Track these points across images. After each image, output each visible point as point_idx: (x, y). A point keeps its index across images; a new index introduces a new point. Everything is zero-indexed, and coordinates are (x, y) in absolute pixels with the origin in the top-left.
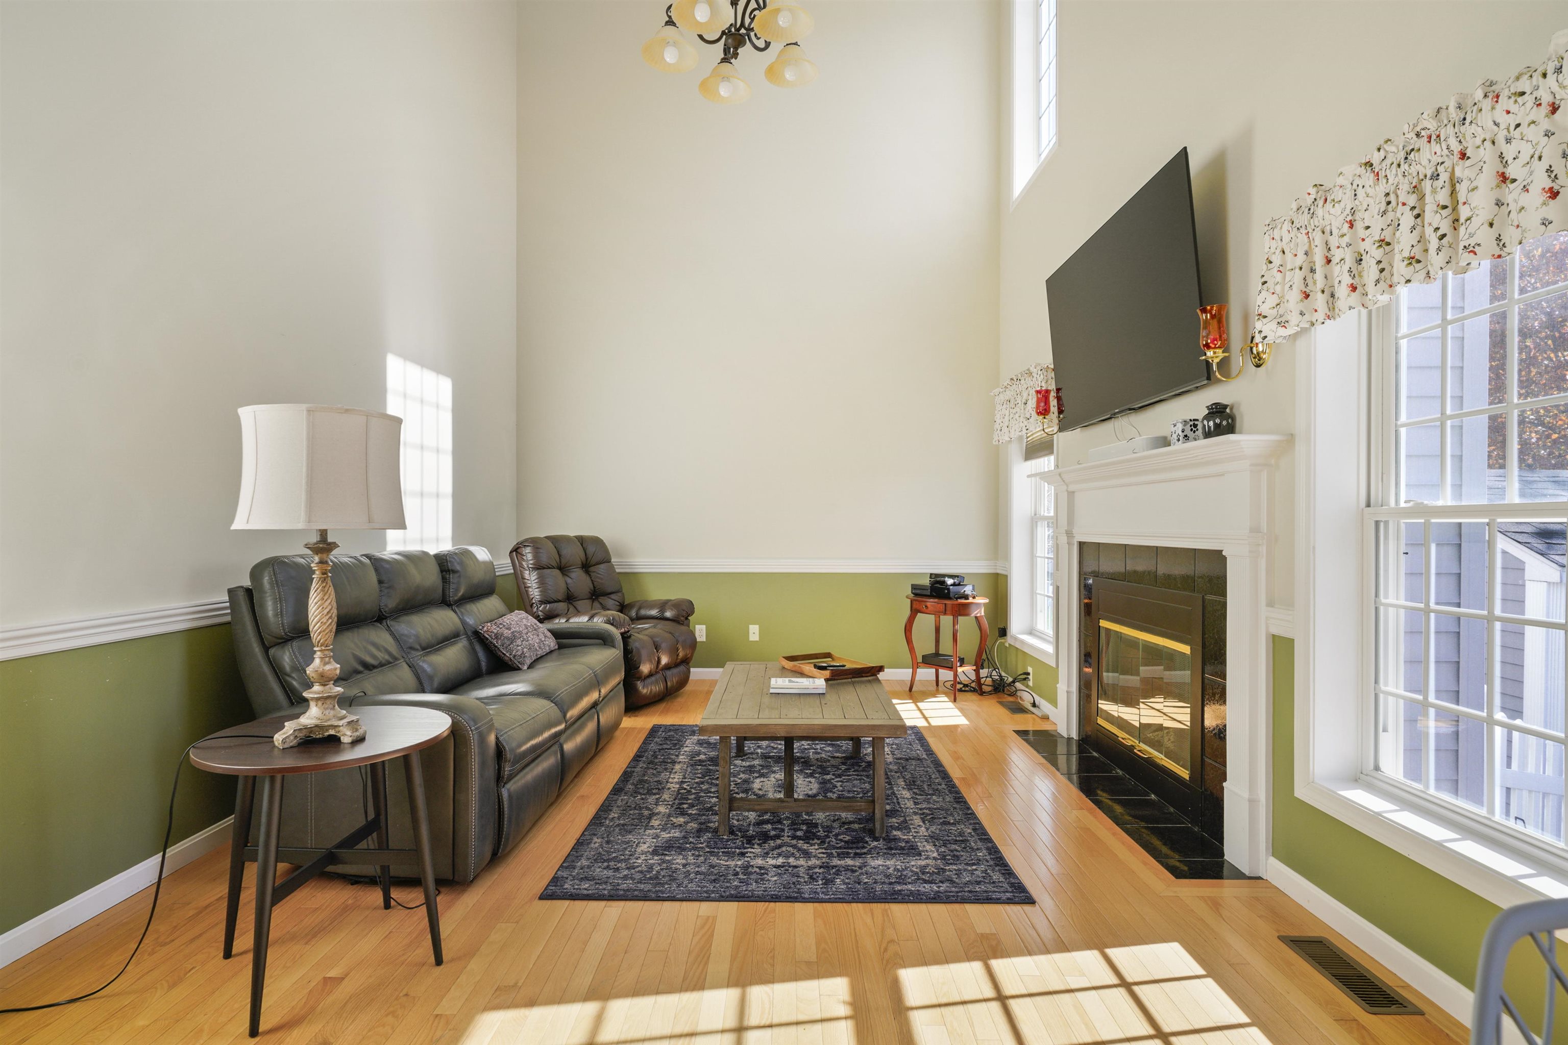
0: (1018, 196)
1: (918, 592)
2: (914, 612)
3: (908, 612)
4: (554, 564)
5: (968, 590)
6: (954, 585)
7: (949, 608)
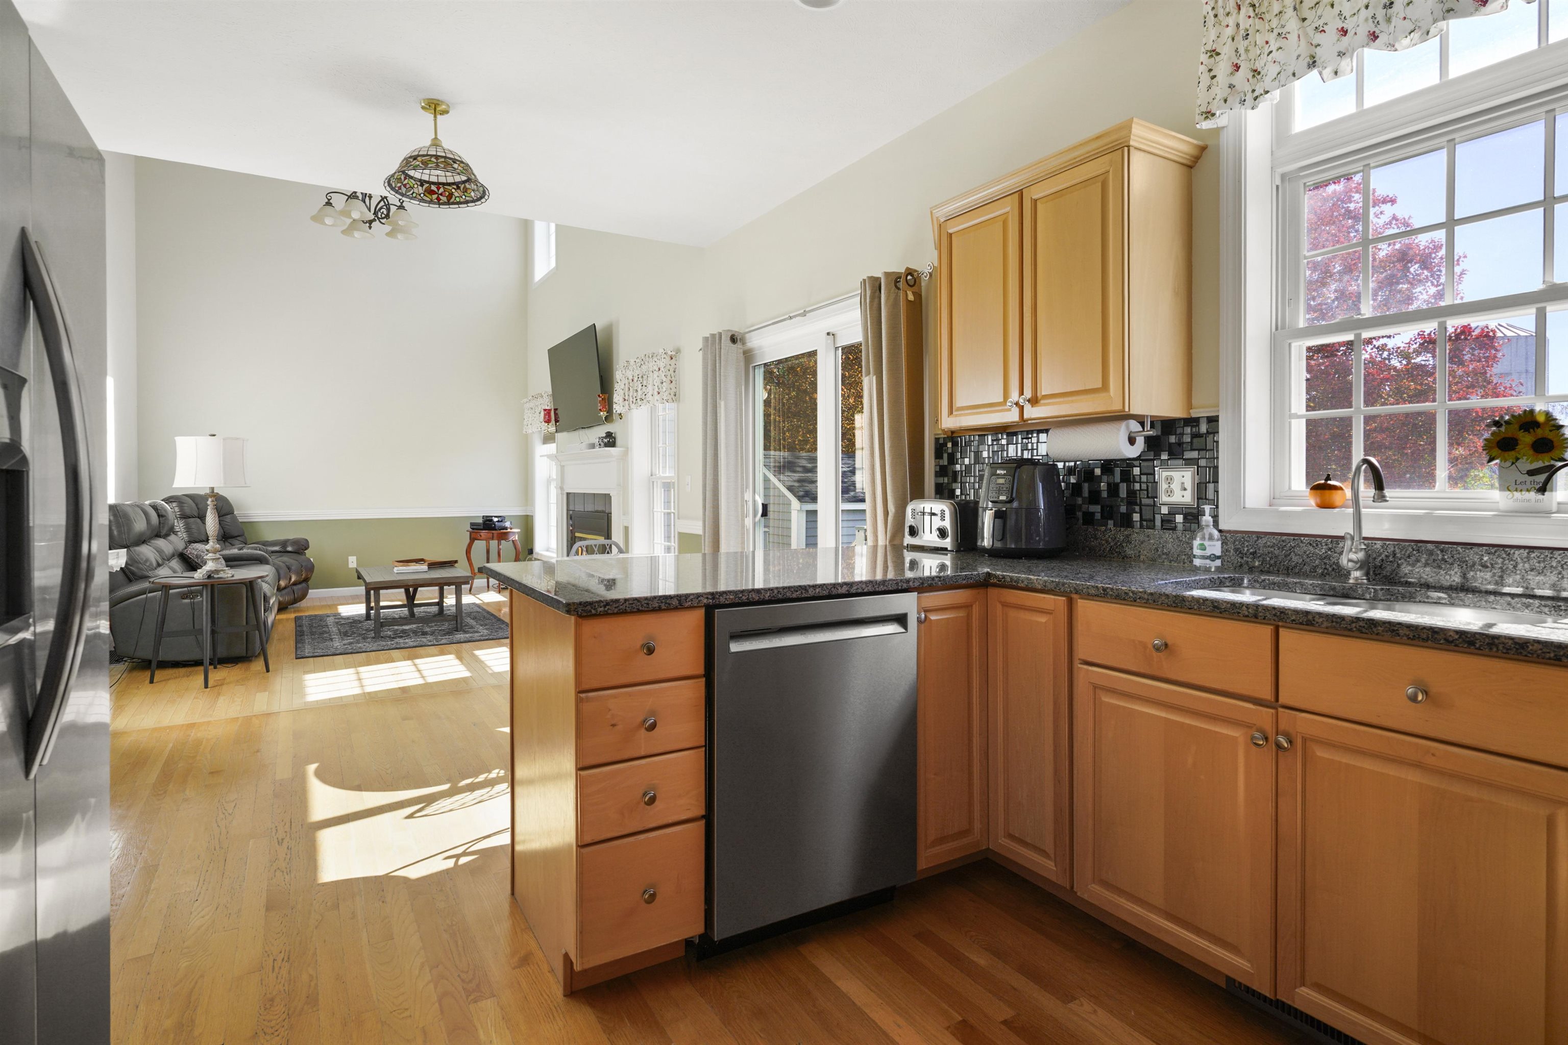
0: (540, 280)
1: (475, 527)
2: (472, 540)
3: (468, 541)
4: (196, 514)
5: (507, 524)
6: (498, 521)
7: (495, 535)
